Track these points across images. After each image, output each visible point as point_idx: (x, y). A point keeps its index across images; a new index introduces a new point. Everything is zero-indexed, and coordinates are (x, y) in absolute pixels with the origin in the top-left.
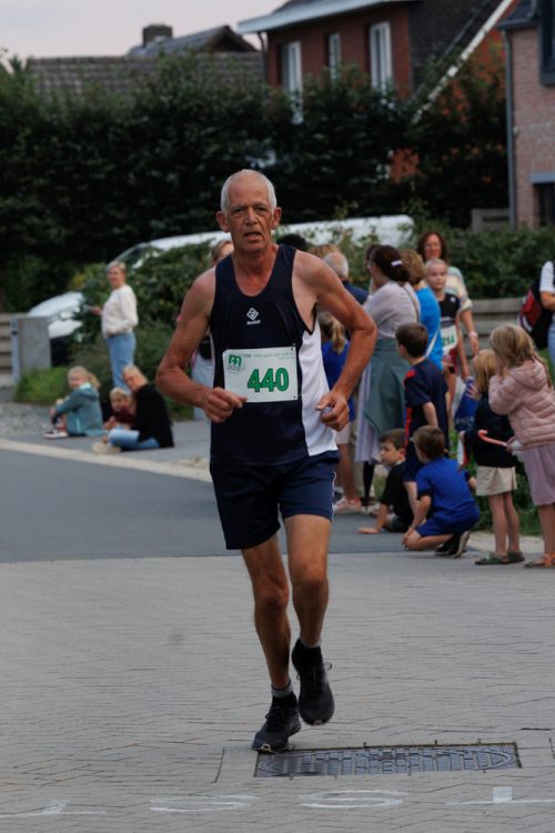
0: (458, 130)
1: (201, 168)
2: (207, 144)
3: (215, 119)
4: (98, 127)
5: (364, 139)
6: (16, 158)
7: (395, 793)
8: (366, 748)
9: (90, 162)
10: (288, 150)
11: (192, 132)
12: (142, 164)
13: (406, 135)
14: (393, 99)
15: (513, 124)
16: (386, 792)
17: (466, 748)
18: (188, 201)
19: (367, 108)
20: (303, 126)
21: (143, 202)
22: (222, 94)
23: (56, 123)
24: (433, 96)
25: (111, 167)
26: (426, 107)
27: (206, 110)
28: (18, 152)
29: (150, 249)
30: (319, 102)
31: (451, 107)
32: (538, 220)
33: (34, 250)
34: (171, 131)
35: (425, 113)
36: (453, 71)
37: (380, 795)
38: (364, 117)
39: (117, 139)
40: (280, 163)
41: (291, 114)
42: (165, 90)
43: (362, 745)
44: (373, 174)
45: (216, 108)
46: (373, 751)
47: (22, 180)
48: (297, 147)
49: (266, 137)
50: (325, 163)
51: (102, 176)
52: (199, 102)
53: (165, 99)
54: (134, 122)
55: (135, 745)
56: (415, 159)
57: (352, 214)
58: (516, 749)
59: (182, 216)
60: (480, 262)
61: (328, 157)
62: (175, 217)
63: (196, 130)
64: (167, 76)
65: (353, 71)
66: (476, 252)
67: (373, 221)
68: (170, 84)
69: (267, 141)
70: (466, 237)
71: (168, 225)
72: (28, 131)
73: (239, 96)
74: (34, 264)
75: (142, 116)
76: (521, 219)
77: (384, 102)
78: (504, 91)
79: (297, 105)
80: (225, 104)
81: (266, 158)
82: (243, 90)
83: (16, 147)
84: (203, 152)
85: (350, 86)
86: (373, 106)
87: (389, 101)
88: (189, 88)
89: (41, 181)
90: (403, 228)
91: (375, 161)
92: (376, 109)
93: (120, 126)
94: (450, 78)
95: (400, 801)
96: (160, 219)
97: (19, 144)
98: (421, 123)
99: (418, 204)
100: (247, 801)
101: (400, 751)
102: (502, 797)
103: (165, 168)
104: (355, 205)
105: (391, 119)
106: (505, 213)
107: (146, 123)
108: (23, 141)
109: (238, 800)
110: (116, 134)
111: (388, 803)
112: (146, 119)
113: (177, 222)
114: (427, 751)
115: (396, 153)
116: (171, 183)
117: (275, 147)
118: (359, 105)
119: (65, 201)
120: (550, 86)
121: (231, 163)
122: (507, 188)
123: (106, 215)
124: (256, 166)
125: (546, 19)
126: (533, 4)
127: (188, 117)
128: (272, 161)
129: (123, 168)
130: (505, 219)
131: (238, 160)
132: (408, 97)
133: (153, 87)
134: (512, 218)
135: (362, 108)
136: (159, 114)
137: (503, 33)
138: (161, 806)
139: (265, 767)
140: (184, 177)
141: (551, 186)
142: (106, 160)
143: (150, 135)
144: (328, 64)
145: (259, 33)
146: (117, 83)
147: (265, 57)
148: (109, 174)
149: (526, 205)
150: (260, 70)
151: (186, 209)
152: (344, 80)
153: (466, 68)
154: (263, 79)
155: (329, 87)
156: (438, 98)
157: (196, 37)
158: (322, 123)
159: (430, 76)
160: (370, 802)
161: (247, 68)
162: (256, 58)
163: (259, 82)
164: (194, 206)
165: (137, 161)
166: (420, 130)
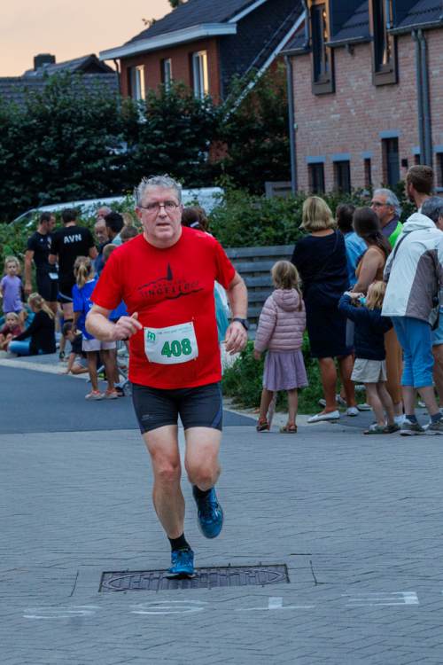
0: (256, 127)
1: (74, 155)
2: (78, 138)
3: (84, 121)
5: (189, 134)
10: (136, 141)
11: (68, 130)
12: (32, 153)
13: (218, 130)
14: (209, 105)
15: (293, 122)
16: (192, 601)
17: (250, 569)
18: (65, 179)
19: (190, 112)
20: (146, 125)
21: (33, 179)
22: (88, 103)
24: (237, 103)
25: (11, 155)
26: (232, 111)
27: (78, 114)
29: (37, 213)
30: (157, 108)
31: (249, 110)
34: (53, 129)
35: (231, 114)
36: (251, 85)
37: (187, 604)
38: (189, 118)
39: (15, 136)
40: (129, 150)
41: (137, 116)
42: (48, 101)
44: (196, 158)
45: (84, 112)
48: (141, 140)
49: (121, 133)
50: (161, 150)
52: (74, 109)
53: (48, 108)
54: (26, 124)
55: (15, 569)
56: (225, 147)
58: (286, 569)
59: (62, 190)
60: (271, 219)
61: (164, 147)
62: (57, 190)
63: (70, 128)
64: (49, 92)
65: (181, 86)
66: (268, 212)
67: (195, 192)
68: (51, 96)
69: (121, 136)
70: (261, 202)
71: (51, 196)
73: (101, 105)
75: (32, 120)
76: (300, 189)
77: (203, 107)
78: (287, 98)
79: (141, 111)
80: (90, 110)
81: (121, 147)
82: (104, 100)
84: (76, 145)
85: (179, 96)
86: (195, 110)
87: (206, 107)
88: (65, 99)
90: (216, 196)
91: (197, 149)
92: (197, 112)
93: (17, 127)
94: (249, 90)
95: (201, 609)
96: (46, 192)
98: (229, 122)
99: (226, 178)
100: (93, 610)
101: (203, 571)
102: (275, 604)
103: (49, 156)
105: (208, 119)
106: (288, 184)
107: (35, 124)
109: (86, 609)
110: (14, 132)
111: (193, 610)
112: (35, 121)
113: (59, 194)
114: (223, 571)
115: (211, 143)
116: (53, 166)
117: (126, 140)
118: (185, 110)
120: (319, 95)
121: (96, 151)
122: (290, 166)
123: (8, 189)
124: (114, 153)
125: (315, 48)
126: (307, 38)
127: (65, 119)
128: (124, 150)
129: (19, 157)
130: (290, 189)
131: (100, 149)
132: (220, 103)
133: (39, 99)
134: (293, 188)
135: (187, 112)
136: (44, 117)
137: (286, 58)
138: (31, 614)
139: (107, 585)
140: (62, 162)
141: (321, 165)
142: (7, 151)
143: (38, 132)
144: (163, 81)
145: (115, 59)
146: (16, 96)
147: (120, 76)
148: (9, 161)
149: (303, 178)
150: (116, 86)
151: (63, 184)
152: (175, 93)
153: (261, 83)
154: (117, 92)
155: (164, 97)
156: (242, 104)
157: (71, 63)
158: (159, 122)
159: (236, 89)
160: (181, 610)
161: (106, 84)
162: (113, 78)
163: (115, 94)
164: (70, 182)
165: (29, 151)
166: (229, 126)
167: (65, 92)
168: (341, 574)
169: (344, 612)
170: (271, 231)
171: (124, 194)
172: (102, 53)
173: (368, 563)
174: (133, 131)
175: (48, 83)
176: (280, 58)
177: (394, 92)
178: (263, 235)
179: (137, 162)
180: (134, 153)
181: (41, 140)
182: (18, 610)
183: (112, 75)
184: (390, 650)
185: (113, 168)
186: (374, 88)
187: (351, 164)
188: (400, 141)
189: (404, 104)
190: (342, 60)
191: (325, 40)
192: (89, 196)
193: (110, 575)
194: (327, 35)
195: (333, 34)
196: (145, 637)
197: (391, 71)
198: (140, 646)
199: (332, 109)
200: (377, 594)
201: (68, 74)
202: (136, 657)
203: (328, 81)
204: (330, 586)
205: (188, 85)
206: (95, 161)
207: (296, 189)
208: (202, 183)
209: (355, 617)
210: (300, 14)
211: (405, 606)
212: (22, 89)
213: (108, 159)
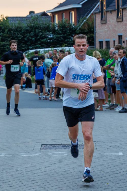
0: (86, 31)
1: (39, 37)
2: (40, 33)
3: (41, 28)
4: (20, 29)
5: (68, 33)
6: (5, 35)
7: (66, 153)
8: (61, 144)
9: (19, 36)
11: (37, 31)
13: (76, 32)
14: (74, 25)
15: (95, 30)
16: (64, 153)
17: (80, 145)
18: (36, 43)
19: (69, 27)
20: (57, 30)
21: (28, 43)
22: (43, 24)
23: (12, 29)
24: (81, 25)
25: (22, 37)
26: (80, 27)
27: (40, 27)
28: (5, 34)
29: (29, 52)
30: (61, 26)
31: (84, 27)
32: (100, 48)
34: (33, 30)
35: (80, 28)
36: (85, 21)
37: (63, 153)
38: (69, 29)
39: (24, 32)
40: (53, 37)
41: (55, 28)
42: (32, 23)
43: (60, 144)
44: (70, 39)
45: (41, 26)
46: (62, 145)
47: (6, 39)
48: (56, 34)
50: (61, 37)
51: (20, 38)
52: (39, 26)
53: (32, 25)
54: (26, 29)
55: (19, 143)
57: (66, 46)
59: (35, 46)
61: (62, 36)
63: (38, 30)
64: (33, 20)
65: (67, 20)
67: (70, 48)
68: (33, 22)
69: (51, 32)
71: (32, 48)
72: (7, 30)
73: (46, 24)
75: (28, 27)
76: (97, 48)
77: (72, 26)
78: (94, 24)
79: (56, 26)
80: (43, 26)
82: (47, 23)
83: (5, 33)
84: (39, 34)
85: (66, 23)
86: (70, 27)
87: (73, 26)
88: (37, 23)
91: (70, 37)
92: (71, 27)
93: (24, 29)
94: (84, 22)
96: (31, 46)
97: (5, 32)
98: (79, 30)
100: (39, 154)
101: (68, 145)
103: (32, 37)
104: (66, 45)
105: (73, 29)
107: (29, 29)
108: (6, 32)
109: (37, 154)
110: (23, 31)
111: (65, 155)
113: (34, 47)
115: (74, 35)
116: (32, 40)
117: (52, 33)
118: (68, 26)
120: (102, 24)
121: (44, 36)
122: (94, 42)
123: (21, 46)
124: (49, 37)
125: (102, 11)
126: (99, 9)
127: (36, 28)
128: (52, 36)
129: (24, 37)
130: (94, 48)
131: (45, 36)
132: (77, 25)
133: (30, 22)
134: (95, 47)
135: (68, 27)
136: (31, 27)
137: (94, 14)
138: (23, 155)
139: (43, 148)
140: (35, 39)
141: (102, 42)
142: (21, 35)
143: (29, 31)
144: (62, 18)
145: (50, 13)
146: (24, 21)
147: (51, 17)
148: (22, 38)
149: (97, 45)
150: (50, 20)
151: (36, 45)
152: (65, 22)
153: (87, 20)
154: (50, 21)
155: (62, 23)
156: (82, 25)
157: (38, 14)
158: (61, 30)
159: (81, 21)
160: (61, 155)
161: (47, 19)
162: (49, 18)
163: (50, 22)
164: (37, 44)
165: (27, 36)
166: (79, 31)
167: (37, 21)
168: (103, 147)
169: (103, 156)
171: (51, 47)
172: (47, 11)
173: (110, 144)
174: (54, 32)
175: (32, 18)
176: (92, 14)
177: (122, 23)
179: (55, 39)
180: (54, 37)
181: (30, 33)
182: (19, 153)
183: (49, 17)
184: (115, 166)
185: (49, 41)
186: (116, 22)
187: (110, 42)
188: (123, 36)
189: (124, 27)
190: (109, 15)
191: (104, 10)
192: (42, 48)
193: (43, 145)
194: (105, 8)
195: (106, 8)
196: (52, 161)
197: (121, 18)
198: (50, 164)
199: (106, 27)
200: (112, 152)
201: (38, 16)
202: (49, 167)
203: (105, 20)
204: (100, 150)
205: (68, 20)
206: (44, 39)
207: (96, 48)
208: (71, 45)
209: (106, 158)
210: (98, 3)
211: (119, 155)
212: (26, 20)
213: (47, 39)
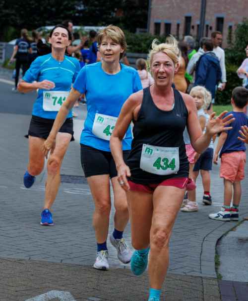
0: (135, 5)
1: (62, 7)
5: (108, 5)
10: (87, 5)
15: (151, 5)
18: (57, 16)
21: (44, 15)
29: (45, 29)
32: (155, 33)
33: (13, 26)
40: (84, 9)
44: (110, 14)
48: (90, 5)
50: (97, 10)
56: (122, 12)
57: (102, 25)
60: (137, 43)
61: (98, 8)
66: (136, 40)
69: (81, 2)
70: (134, 36)
74: (12, 30)
76: (150, 32)
81: (80, 7)
84: (63, 3)
89: (16, 6)
91: (111, 11)
96: (49, 21)
99: (122, 24)
103: (52, 7)
104: (104, 23)
113: (54, 22)
115: (117, 10)
116: (53, 11)
117: (84, 4)
119: (22, 12)
122: (147, 23)
123: (34, 18)
124: (78, 9)
129: (40, 5)
131: (72, 6)
134: (147, 31)
140: (57, 9)
141: (159, 24)
142: (36, 2)
148: (36, 6)
149: (152, 28)
151: (56, 19)
164: (59, 18)
165: (44, 3)
170: (137, 47)
171: (80, 25)
178: (133, 48)
179: (87, 13)
185: (77, 14)
187: (172, 25)
188: (192, 18)
206: (70, 10)
213: (75, 11)
